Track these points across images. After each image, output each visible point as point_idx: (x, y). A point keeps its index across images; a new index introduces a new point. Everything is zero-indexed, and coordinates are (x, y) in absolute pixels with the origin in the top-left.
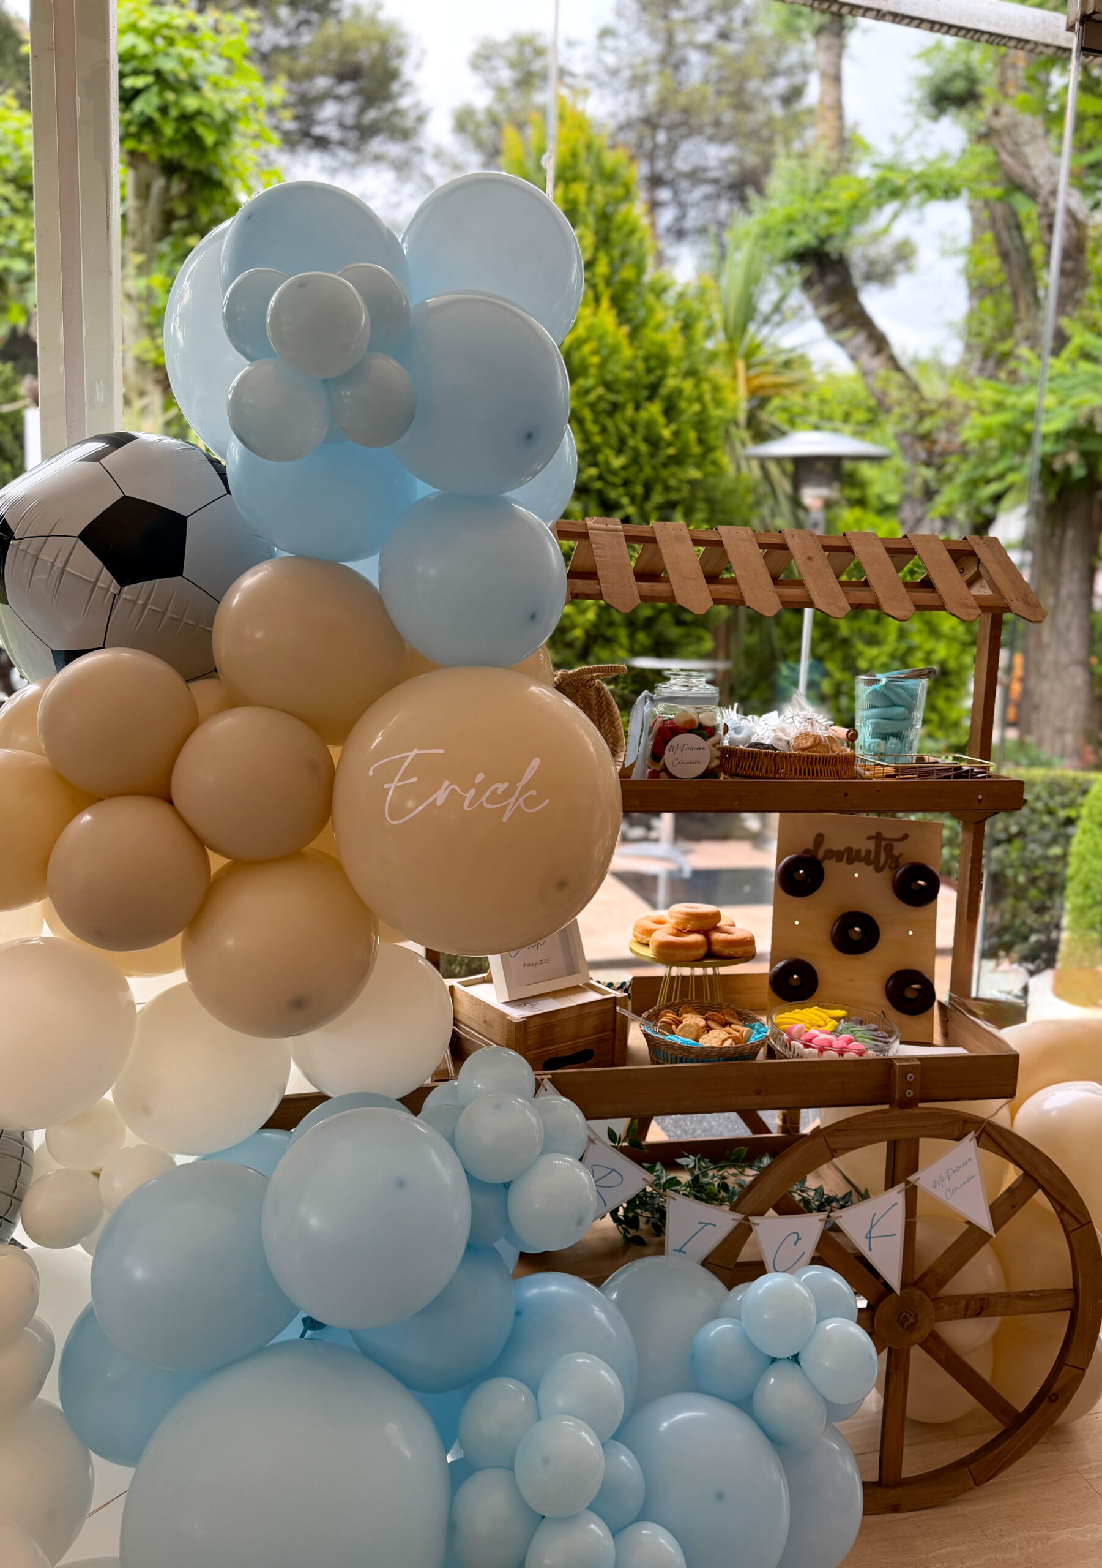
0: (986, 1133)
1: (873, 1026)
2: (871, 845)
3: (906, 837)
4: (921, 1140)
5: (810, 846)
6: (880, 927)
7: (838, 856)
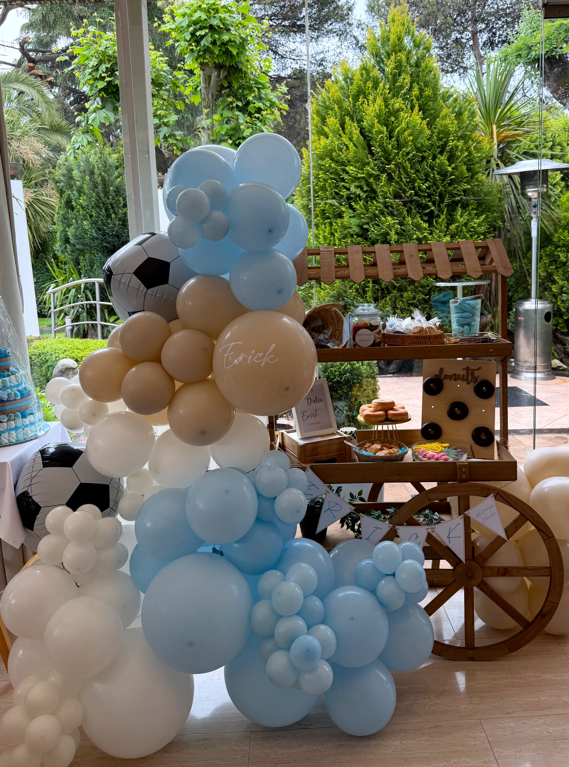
0: (499, 494)
1: (459, 450)
2: (464, 372)
3: (480, 368)
4: (470, 496)
5: (438, 373)
6: (469, 408)
7: (450, 377)
